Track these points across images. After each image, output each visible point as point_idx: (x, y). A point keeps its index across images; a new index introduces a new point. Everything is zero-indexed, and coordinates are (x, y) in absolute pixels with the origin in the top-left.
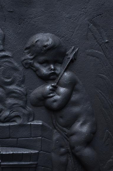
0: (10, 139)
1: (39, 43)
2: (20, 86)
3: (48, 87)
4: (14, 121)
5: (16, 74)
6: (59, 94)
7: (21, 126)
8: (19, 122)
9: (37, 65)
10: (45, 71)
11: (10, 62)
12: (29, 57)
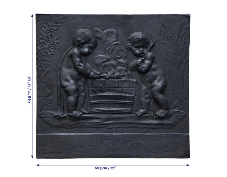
0: (119, 88)
1: (135, 37)
2: (124, 60)
3: (140, 60)
4: (121, 78)
5: (122, 53)
6: (145, 64)
7: (125, 81)
8: (124, 79)
9: (134, 48)
10: (138, 51)
11: (119, 47)
12: (130, 44)
